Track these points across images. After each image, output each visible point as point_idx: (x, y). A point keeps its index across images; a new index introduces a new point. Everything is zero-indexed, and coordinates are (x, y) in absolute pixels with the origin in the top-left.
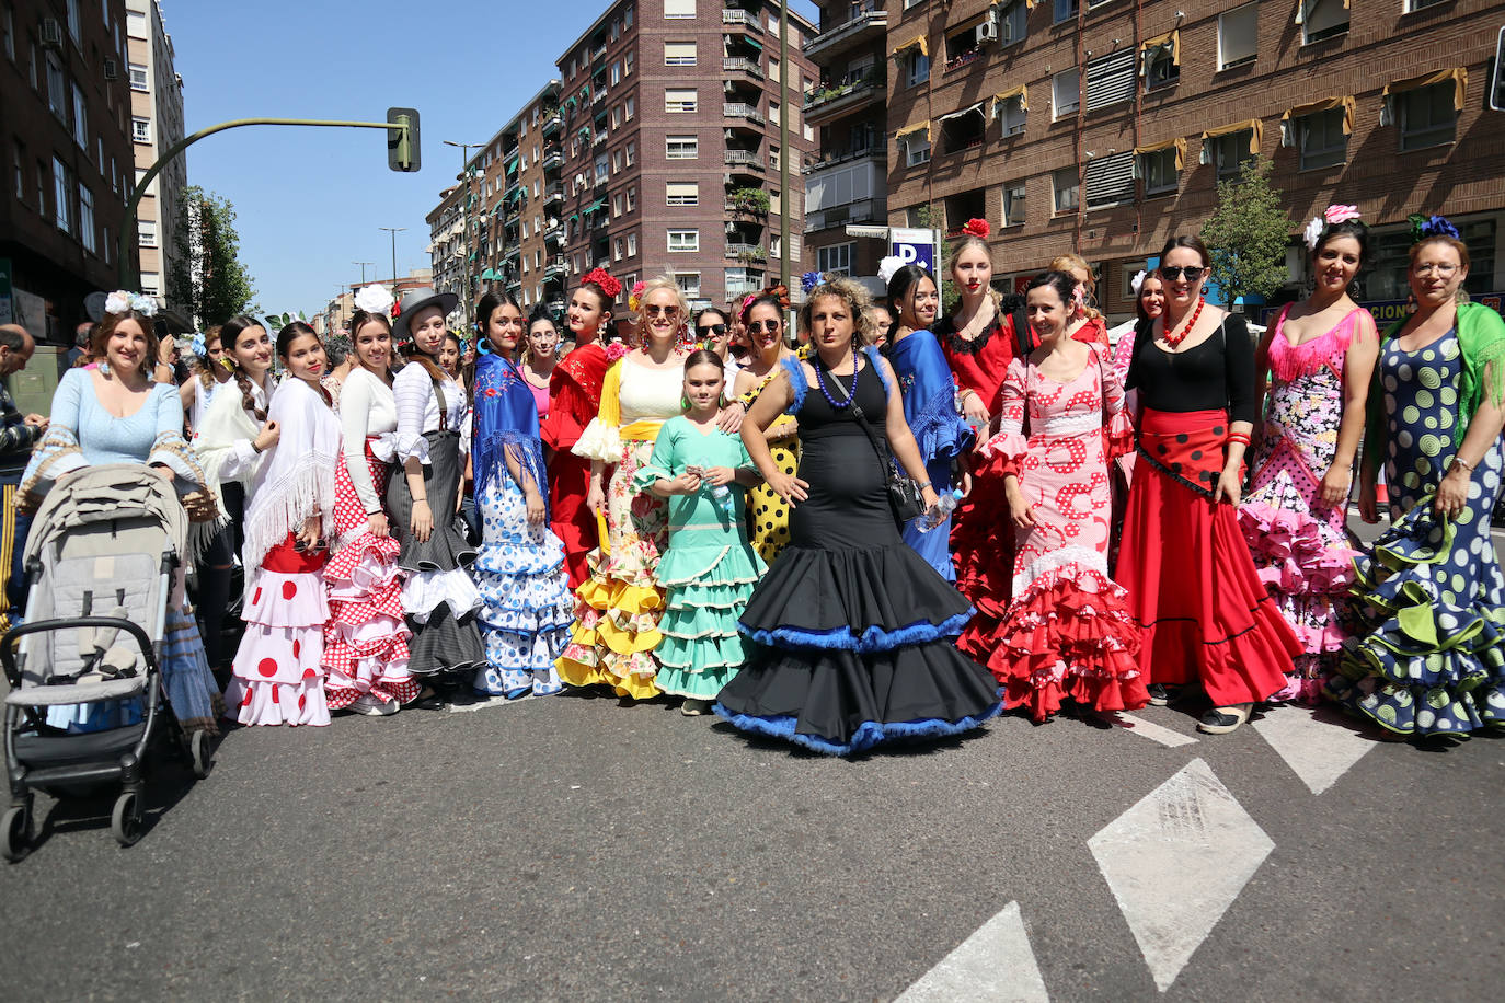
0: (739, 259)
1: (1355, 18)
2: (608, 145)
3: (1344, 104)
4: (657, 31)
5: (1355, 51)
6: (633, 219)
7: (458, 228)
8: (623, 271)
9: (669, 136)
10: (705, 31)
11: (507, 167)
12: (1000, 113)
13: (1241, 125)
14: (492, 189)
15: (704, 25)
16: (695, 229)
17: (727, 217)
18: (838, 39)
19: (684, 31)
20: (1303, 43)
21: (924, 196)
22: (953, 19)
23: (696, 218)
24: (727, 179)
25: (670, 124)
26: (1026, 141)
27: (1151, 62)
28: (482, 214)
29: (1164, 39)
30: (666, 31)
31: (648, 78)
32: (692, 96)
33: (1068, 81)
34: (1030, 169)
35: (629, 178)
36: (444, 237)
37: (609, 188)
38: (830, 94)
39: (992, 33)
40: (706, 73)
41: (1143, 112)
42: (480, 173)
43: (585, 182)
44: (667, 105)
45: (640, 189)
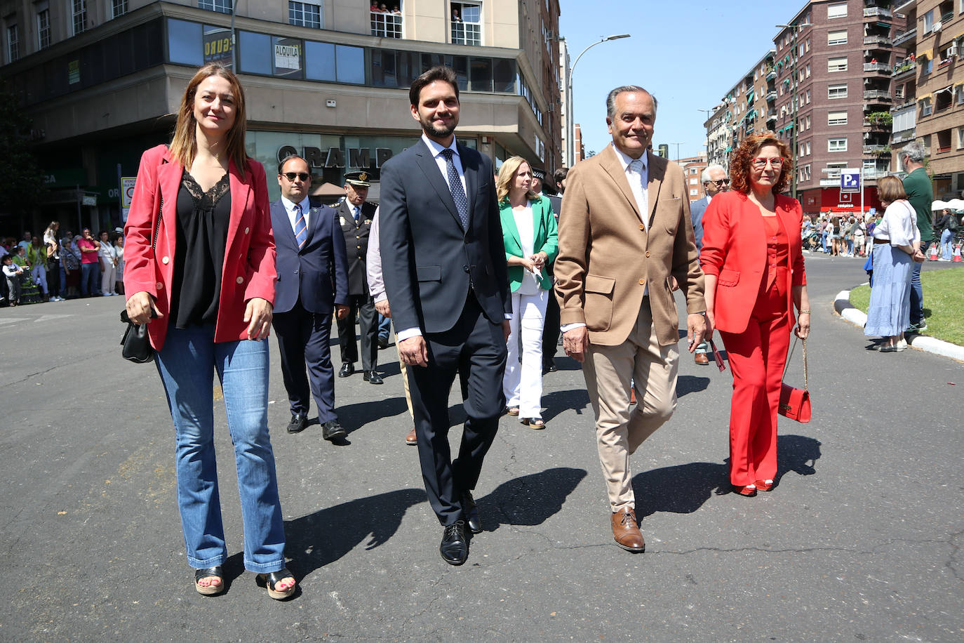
0: (872, 154)
2: (798, 90)
4: (822, 27)
6: (810, 133)
7: (721, 131)
8: (805, 163)
9: (830, 86)
10: (853, 23)
11: (748, 97)
14: (739, 110)
15: (851, 19)
16: (845, 138)
17: (866, 130)
19: (839, 25)
23: (845, 132)
24: (865, 108)
25: (831, 79)
28: (734, 125)
30: (828, 26)
31: (818, 53)
32: (844, 62)
35: (808, 110)
36: (714, 136)
37: (798, 115)
40: (854, 47)
42: (734, 100)
43: (787, 110)
44: (829, 68)
45: (813, 117)
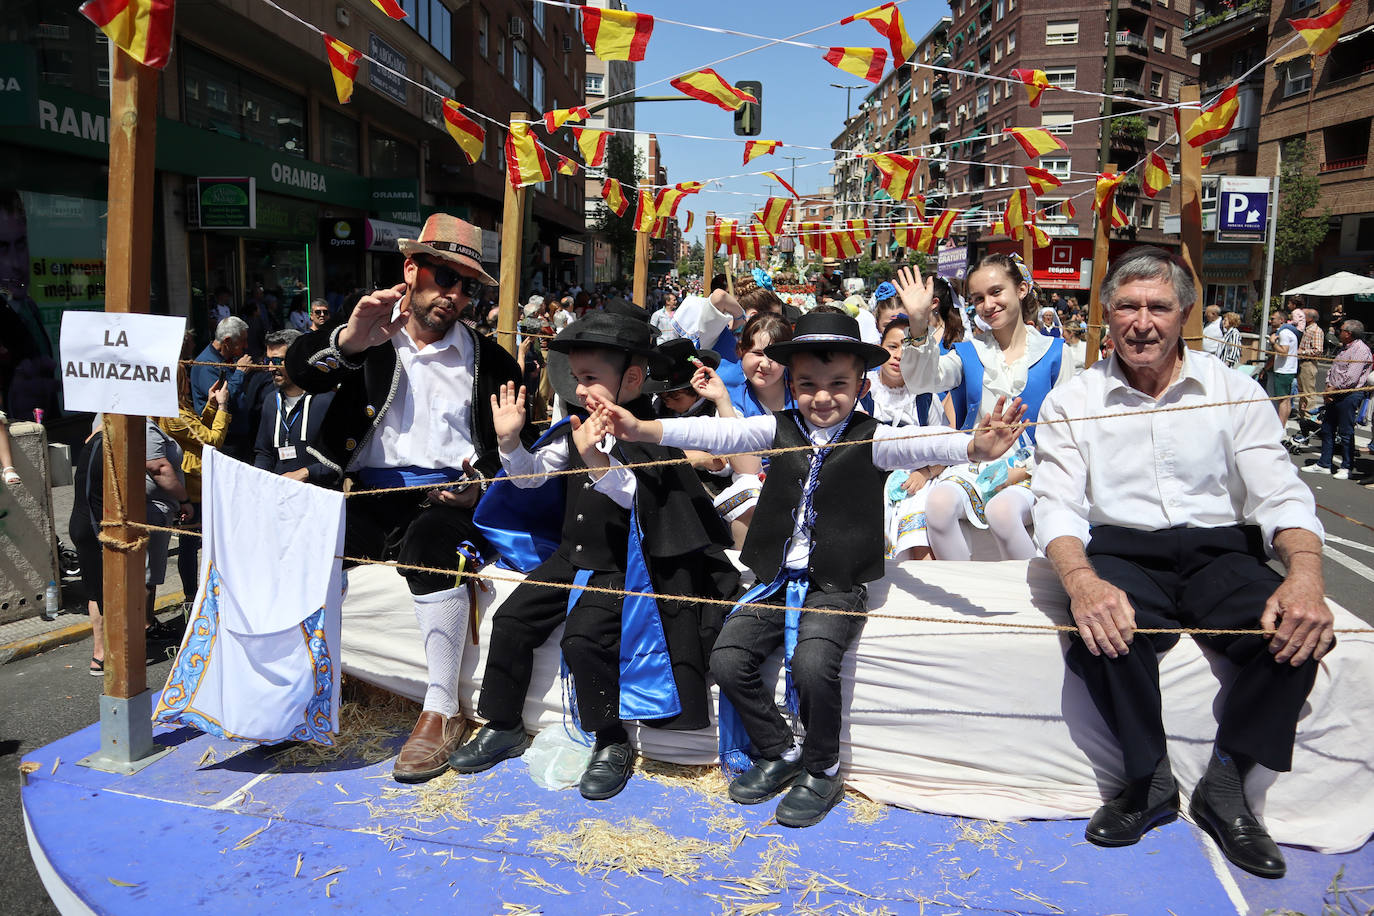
6: (1008, 147)
7: (856, 152)
8: (995, 197)
9: (1047, 68)
11: (901, 98)
14: (887, 118)
16: (1068, 157)
17: (1101, 145)
23: (1069, 146)
24: (1102, 107)
25: (1049, 56)
28: (877, 141)
31: (1030, 12)
32: (1074, 28)
35: (1007, 109)
36: (845, 160)
37: (988, 118)
42: (878, 104)
43: (967, 112)
44: (1048, 38)
45: (1016, 119)
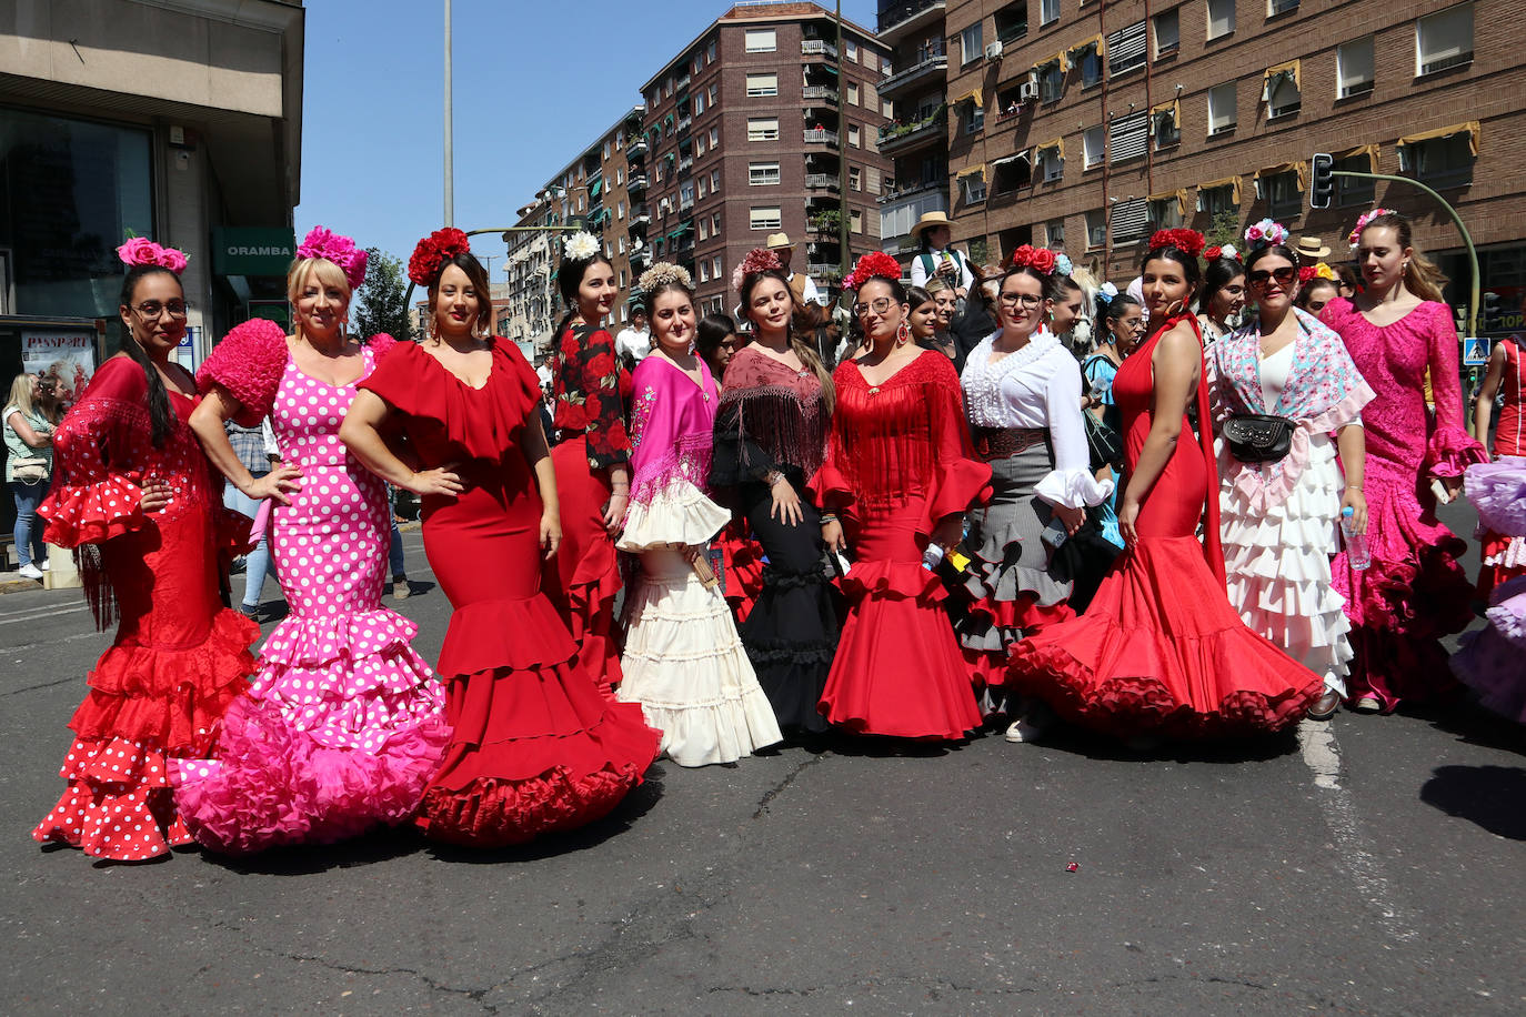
1: (1305, 99)
2: (693, 171)
3: (1296, 168)
4: (738, 65)
5: (1306, 125)
6: (719, 242)
7: (536, 247)
8: (710, 292)
9: (752, 164)
10: (785, 62)
11: (591, 187)
12: (1042, 160)
13: (1225, 181)
15: (784, 57)
17: (809, 239)
18: (908, 80)
19: (765, 64)
20: (1270, 116)
21: (981, 230)
22: (1003, 77)
24: (808, 203)
25: (753, 152)
26: (1064, 184)
27: (1159, 124)
29: (1168, 106)
30: (747, 64)
31: (732, 109)
32: (774, 125)
33: (1097, 135)
34: (1066, 210)
35: (715, 204)
36: (522, 255)
37: (694, 213)
38: (902, 130)
39: (1034, 92)
40: (788, 102)
41: (1154, 166)
42: (562, 193)
43: (670, 206)
44: (750, 134)
45: (725, 214)
